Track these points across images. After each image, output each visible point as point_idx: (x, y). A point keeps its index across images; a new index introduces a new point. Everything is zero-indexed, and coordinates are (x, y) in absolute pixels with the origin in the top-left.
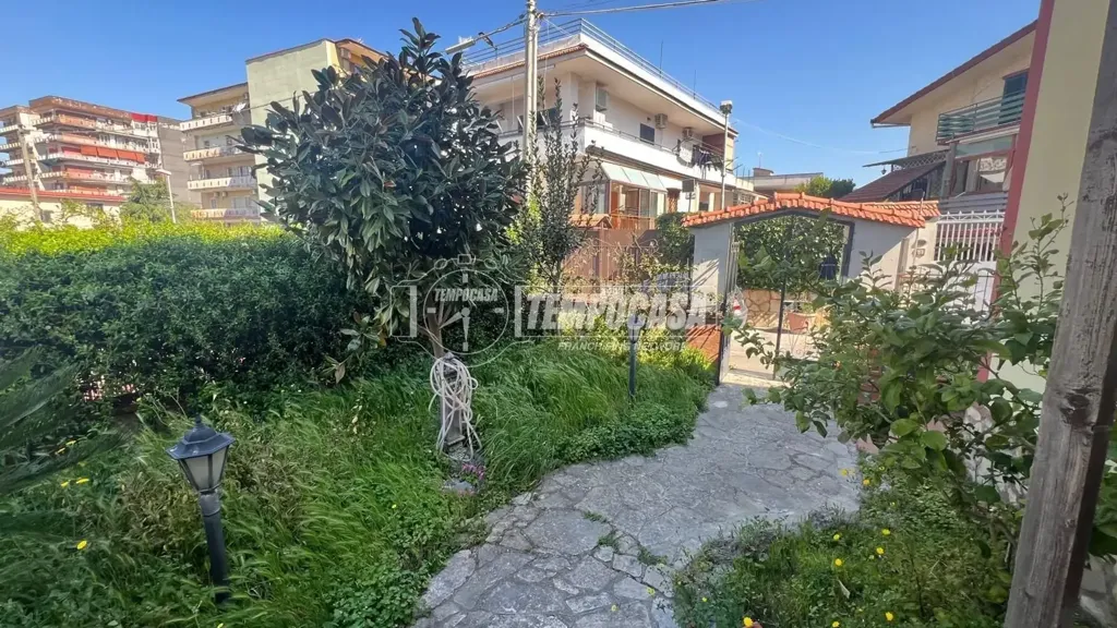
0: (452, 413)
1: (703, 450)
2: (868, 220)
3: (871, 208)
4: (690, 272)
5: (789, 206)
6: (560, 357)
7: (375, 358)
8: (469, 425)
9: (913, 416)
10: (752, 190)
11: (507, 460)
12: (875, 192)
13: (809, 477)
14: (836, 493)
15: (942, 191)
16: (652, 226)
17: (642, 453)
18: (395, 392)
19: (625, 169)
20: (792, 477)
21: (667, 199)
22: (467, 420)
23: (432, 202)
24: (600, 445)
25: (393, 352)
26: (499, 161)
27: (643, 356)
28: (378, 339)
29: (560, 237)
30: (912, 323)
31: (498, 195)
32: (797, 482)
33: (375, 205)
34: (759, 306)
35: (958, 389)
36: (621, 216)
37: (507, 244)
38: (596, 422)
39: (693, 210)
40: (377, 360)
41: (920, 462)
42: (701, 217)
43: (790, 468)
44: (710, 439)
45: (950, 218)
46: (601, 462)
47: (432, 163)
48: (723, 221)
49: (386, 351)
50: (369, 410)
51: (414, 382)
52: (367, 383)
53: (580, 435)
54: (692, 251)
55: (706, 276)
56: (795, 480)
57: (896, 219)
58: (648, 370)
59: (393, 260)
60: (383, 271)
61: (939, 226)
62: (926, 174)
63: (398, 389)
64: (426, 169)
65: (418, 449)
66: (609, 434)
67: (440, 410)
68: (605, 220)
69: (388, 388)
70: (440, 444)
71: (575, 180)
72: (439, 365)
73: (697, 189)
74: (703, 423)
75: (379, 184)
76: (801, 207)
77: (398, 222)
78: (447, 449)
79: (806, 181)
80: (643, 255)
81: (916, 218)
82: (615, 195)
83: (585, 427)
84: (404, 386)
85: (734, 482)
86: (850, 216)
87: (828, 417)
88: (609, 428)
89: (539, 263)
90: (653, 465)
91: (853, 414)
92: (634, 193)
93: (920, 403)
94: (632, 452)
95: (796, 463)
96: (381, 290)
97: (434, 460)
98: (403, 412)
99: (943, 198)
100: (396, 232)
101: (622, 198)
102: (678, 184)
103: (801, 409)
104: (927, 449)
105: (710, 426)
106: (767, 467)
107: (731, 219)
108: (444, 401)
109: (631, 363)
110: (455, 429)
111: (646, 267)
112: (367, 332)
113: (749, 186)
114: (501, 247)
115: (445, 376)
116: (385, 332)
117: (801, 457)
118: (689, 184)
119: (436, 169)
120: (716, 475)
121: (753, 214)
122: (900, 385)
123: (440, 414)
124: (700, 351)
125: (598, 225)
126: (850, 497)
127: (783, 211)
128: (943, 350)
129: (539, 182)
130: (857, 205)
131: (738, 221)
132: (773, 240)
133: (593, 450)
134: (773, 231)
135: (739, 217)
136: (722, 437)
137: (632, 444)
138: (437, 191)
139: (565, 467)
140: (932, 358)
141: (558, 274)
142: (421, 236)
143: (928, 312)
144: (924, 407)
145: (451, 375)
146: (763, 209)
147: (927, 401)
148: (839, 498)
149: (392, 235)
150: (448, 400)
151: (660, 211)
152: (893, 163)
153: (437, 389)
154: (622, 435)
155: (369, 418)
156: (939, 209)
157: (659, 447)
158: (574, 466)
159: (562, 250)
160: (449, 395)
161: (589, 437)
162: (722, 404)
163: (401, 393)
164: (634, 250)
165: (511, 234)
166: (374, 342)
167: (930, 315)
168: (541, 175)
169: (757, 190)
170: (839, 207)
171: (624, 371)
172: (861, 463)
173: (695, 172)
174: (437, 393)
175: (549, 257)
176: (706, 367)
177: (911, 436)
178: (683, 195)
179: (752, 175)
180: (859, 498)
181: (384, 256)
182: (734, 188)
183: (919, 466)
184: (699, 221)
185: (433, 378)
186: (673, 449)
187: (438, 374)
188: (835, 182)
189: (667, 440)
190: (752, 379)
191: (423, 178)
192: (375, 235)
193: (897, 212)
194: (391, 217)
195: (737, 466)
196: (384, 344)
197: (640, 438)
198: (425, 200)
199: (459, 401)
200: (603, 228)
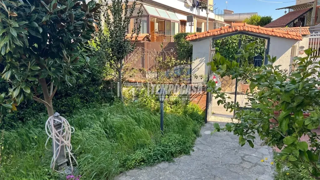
0: (59, 147)
1: (198, 157)
2: (276, 36)
3: (278, 31)
4: (191, 65)
5: (239, 30)
6: (124, 112)
7: (12, 118)
8: (70, 154)
9: (294, 135)
10: (223, 21)
11: (92, 170)
12: (281, 23)
13: (250, 166)
14: (263, 174)
15: (311, 22)
16: (173, 40)
17: (167, 160)
18: (25, 137)
19: (157, 9)
20: (242, 168)
21: (180, 26)
22: (69, 151)
23: (42, 26)
24: (145, 158)
25: (24, 114)
26: (82, 3)
27: (168, 109)
28: (11, 107)
29: (121, 47)
30: (293, 86)
31: (82, 22)
32: (245, 170)
33: (5, 27)
34: (227, 81)
35: (312, 119)
36: (156, 35)
37: (90, 50)
38: (143, 146)
39: (193, 32)
40: (13, 119)
41: (297, 157)
42: (196, 36)
43: (241, 163)
44: (202, 151)
45: (315, 36)
46: (145, 167)
47: (41, 3)
48: (206, 37)
49: (19, 114)
50: (9, 149)
51: (37, 131)
52: (7, 133)
53: (134, 154)
54: (192, 53)
55: (199, 66)
56: (243, 169)
57: (289, 36)
58: (170, 116)
59: (19, 60)
60: (13, 67)
61: (310, 39)
62: (304, 14)
63: (27, 135)
64: (37, 6)
65: (40, 169)
66: (150, 152)
67: (52, 145)
68: (147, 37)
69: (20, 135)
70: (53, 165)
71: (128, 15)
72: (51, 121)
73: (195, 20)
74: (199, 142)
75: (6, 14)
76: (244, 30)
77: (19, 37)
78: (57, 168)
79: (249, 17)
80: (167, 56)
81: (298, 35)
82: (153, 24)
83: (137, 149)
84: (31, 133)
85: (214, 172)
86: (267, 34)
87: (254, 137)
88: (150, 149)
89: (109, 61)
90: (172, 167)
91: (268, 134)
92: (163, 22)
93: (297, 128)
94: (163, 161)
95: (244, 160)
96: (12, 77)
97: (49, 175)
98: (30, 149)
99: (312, 25)
100: (19, 43)
101: (156, 25)
102: (185, 18)
103: (241, 135)
104: (300, 151)
105: (202, 144)
106: (230, 163)
107: (210, 36)
108: (54, 140)
109: (161, 114)
110: (62, 156)
111: (168, 62)
112: (5, 103)
113: (221, 19)
114: (87, 52)
115: (55, 126)
116: (15, 102)
117: (247, 157)
118: (190, 18)
119: (43, 6)
120: (205, 170)
121: (221, 34)
122: (287, 119)
123: (53, 148)
124: (197, 105)
125: (143, 40)
126: (269, 175)
127: (236, 32)
128: (307, 101)
129: (108, 16)
130: (271, 29)
131: (215, 38)
132: (232, 47)
133: (141, 162)
134: (233, 43)
135: (215, 35)
136: (209, 149)
137: (162, 156)
138: (44, 19)
139: (126, 172)
140: (301, 105)
141: (121, 66)
142: (36, 45)
143: (299, 82)
144: (298, 130)
145: (58, 126)
146: (226, 31)
147: (300, 127)
148: (264, 176)
149: (16, 46)
150: (57, 140)
151: (177, 32)
152: (289, 8)
153: (50, 134)
154: (157, 152)
155: (8, 154)
156: (310, 31)
157: (176, 157)
158: (131, 171)
159: (122, 53)
160: (57, 137)
161: (139, 155)
162: (208, 132)
163: (29, 138)
164: (162, 53)
165: (92, 44)
166: (9, 108)
167: (301, 83)
168: (109, 11)
169: (226, 21)
170: (263, 30)
171: (157, 118)
172: (274, 158)
173: (195, 11)
174: (50, 136)
175: (115, 58)
176: (200, 113)
177: (293, 144)
178: (188, 24)
179: (223, 13)
180: (273, 175)
181: (12, 57)
182: (214, 20)
183: (297, 160)
184: (194, 38)
185: (48, 128)
186: (183, 157)
187: (50, 126)
188: (263, 17)
189: (181, 153)
190: (223, 118)
191: (35, 12)
192: (6, 45)
193: (289, 33)
194: (15, 34)
195: (216, 164)
196: (16, 109)
197: (166, 153)
198: (36, 25)
199: (64, 140)
200: (146, 41)
